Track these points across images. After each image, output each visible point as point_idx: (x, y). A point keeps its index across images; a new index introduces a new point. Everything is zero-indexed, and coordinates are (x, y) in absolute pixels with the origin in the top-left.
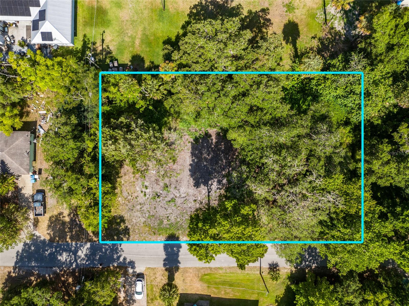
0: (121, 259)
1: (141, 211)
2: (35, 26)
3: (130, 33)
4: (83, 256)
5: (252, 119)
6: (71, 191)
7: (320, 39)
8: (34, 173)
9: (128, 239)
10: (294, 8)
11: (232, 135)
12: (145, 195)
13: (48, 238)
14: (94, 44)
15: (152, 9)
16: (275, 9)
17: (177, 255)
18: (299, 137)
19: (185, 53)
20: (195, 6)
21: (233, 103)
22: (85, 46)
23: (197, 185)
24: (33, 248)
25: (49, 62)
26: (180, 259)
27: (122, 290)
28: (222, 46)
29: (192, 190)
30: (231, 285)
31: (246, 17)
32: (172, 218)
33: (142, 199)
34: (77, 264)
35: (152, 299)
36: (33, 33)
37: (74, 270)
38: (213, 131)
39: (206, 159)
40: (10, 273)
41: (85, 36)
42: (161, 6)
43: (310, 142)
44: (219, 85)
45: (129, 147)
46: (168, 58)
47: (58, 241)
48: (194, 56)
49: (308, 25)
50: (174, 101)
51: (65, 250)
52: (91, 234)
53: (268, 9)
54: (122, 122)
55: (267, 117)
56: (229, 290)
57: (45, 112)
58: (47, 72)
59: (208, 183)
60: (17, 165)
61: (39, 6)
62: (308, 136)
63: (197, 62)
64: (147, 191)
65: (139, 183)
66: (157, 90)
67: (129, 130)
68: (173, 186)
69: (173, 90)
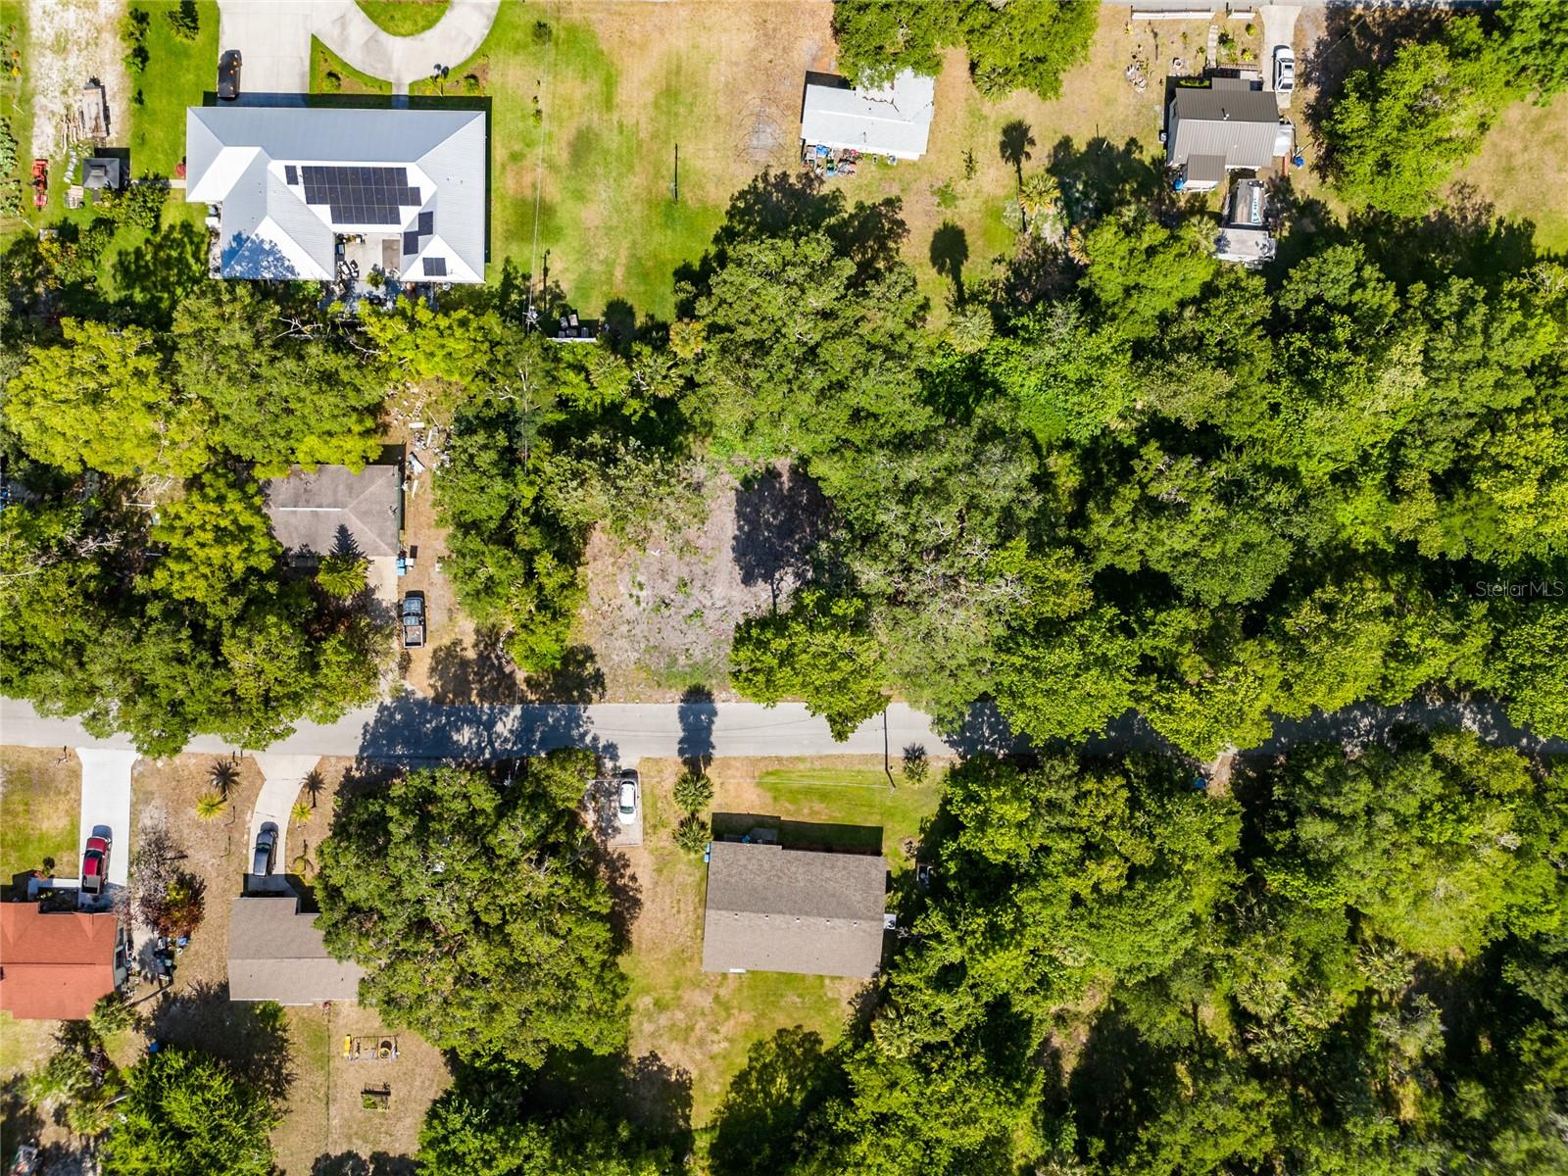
0: (588, 739)
1: (630, 636)
2: (411, 244)
3: (603, 253)
4: (506, 733)
5: (856, 436)
6: (490, 588)
7: (1010, 263)
8: (402, 555)
9: (602, 696)
10: (955, 198)
11: (817, 469)
12: (638, 603)
13: (431, 694)
14: (526, 277)
15: (649, 202)
16: (914, 199)
17: (708, 730)
18: (950, 471)
19: (722, 302)
20: (743, 195)
21: (818, 403)
22: (508, 283)
23: (748, 580)
24: (398, 717)
25: (443, 322)
26: (713, 739)
27: (591, 805)
28: (795, 292)
29: (739, 593)
30: (824, 795)
31: (851, 216)
32: (697, 653)
33: (631, 611)
34: (494, 751)
35: (655, 827)
36: (403, 258)
37: (487, 763)
38: (783, 464)
39: (768, 524)
40: (349, 770)
41: (508, 261)
42: (670, 196)
43: (972, 481)
44: (790, 369)
45: (613, 492)
46: (686, 311)
47: (453, 702)
48: (742, 310)
49: (985, 233)
50: (701, 400)
51: (469, 722)
52: (524, 687)
53: (899, 200)
54: (592, 445)
55: (887, 433)
56: (818, 806)
57: (422, 425)
58: (440, 341)
59: (772, 578)
60: (374, 536)
61: (419, 203)
62: (968, 468)
63: (747, 323)
64: (643, 594)
65: (626, 576)
66: (665, 377)
67: (611, 459)
68: (698, 584)
69: (697, 379)
